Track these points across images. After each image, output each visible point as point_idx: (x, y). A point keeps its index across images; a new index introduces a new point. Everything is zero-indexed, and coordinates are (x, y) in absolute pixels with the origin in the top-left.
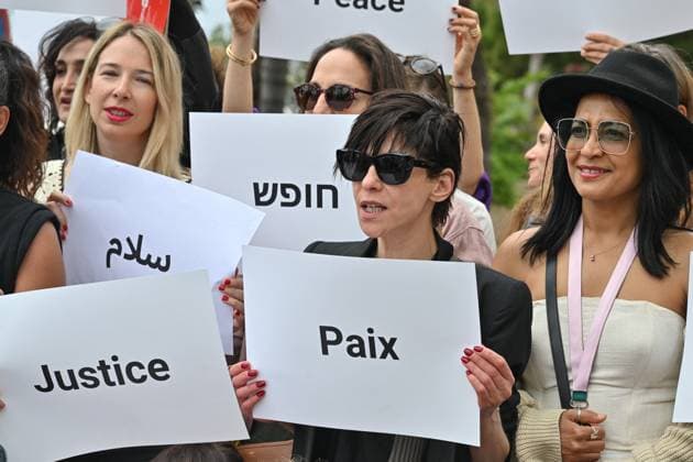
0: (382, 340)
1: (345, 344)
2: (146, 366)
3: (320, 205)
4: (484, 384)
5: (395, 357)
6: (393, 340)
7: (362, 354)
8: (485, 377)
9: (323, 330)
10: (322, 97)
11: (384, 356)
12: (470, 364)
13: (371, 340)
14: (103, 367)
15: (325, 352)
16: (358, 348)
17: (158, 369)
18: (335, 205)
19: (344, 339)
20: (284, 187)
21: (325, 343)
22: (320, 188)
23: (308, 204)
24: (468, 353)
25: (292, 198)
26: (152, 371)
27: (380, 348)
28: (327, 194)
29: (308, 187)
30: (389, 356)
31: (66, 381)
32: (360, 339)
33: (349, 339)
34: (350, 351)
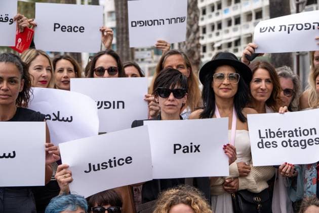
0: (195, 146)
1: (182, 149)
2: (125, 159)
3: (118, 108)
4: (232, 155)
5: (199, 151)
6: (199, 146)
7: (188, 152)
8: (231, 153)
9: (175, 145)
10: (106, 71)
11: (195, 151)
12: (226, 150)
13: (191, 147)
14: (110, 161)
15: (175, 153)
16: (187, 150)
17: (128, 160)
18: (123, 108)
19: (182, 147)
20: (105, 102)
21: (175, 150)
22: (118, 102)
23: (114, 108)
24: (225, 146)
25: (108, 106)
26: (126, 161)
27: (194, 149)
28: (121, 104)
29: (114, 102)
30: (197, 151)
31: (96, 168)
32: (187, 147)
33: (184, 147)
34: (184, 151)
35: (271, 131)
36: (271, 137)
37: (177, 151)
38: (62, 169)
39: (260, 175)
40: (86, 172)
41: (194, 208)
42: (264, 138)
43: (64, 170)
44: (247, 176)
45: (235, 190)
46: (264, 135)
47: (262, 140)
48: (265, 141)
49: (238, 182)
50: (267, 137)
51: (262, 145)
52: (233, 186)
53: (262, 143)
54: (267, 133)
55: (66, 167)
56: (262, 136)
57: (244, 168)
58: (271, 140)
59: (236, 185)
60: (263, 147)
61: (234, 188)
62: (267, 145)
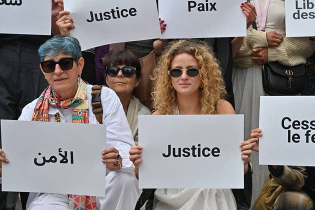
0: (211, 4)
1: (197, 7)
2: (128, 10)
5: (215, 10)
6: (215, 4)
7: (203, 10)
9: (189, 2)
11: (211, 10)
12: (244, 8)
13: (207, 4)
14: (113, 11)
15: (190, 10)
16: (202, 8)
17: (133, 12)
19: (197, 4)
21: (190, 7)
24: (242, 4)
26: (130, 12)
27: (210, 7)
30: (213, 10)
31: (99, 18)
32: (203, 5)
33: (199, 5)
34: (199, 9)
35: (309, 2)
36: (308, 8)
37: (191, 9)
38: (62, 15)
39: (294, 47)
40: (88, 20)
41: (198, 58)
42: (301, 8)
43: (65, 16)
44: (277, 46)
45: (262, 60)
46: (300, 5)
47: (299, 11)
48: (301, 11)
49: (267, 52)
50: (304, 8)
51: (297, 16)
52: (261, 56)
53: (298, 13)
54: (304, 4)
55: (67, 14)
56: (299, 7)
57: (273, 37)
58: (308, 11)
59: (264, 55)
60: (299, 18)
61: (262, 58)
62: (304, 16)
